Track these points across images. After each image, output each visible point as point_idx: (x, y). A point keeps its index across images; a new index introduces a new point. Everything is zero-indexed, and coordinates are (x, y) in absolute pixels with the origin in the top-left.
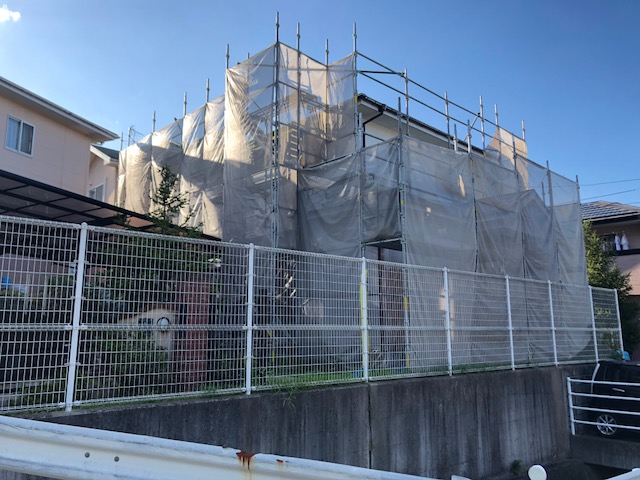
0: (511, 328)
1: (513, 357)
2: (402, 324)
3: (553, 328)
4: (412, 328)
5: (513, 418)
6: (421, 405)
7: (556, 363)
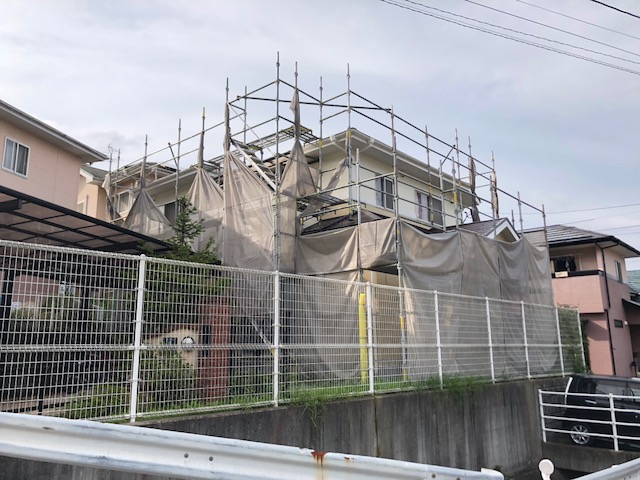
0: (490, 345)
1: (493, 371)
2: (399, 341)
3: (526, 344)
4: (408, 346)
5: (494, 428)
6: (418, 416)
7: (529, 376)
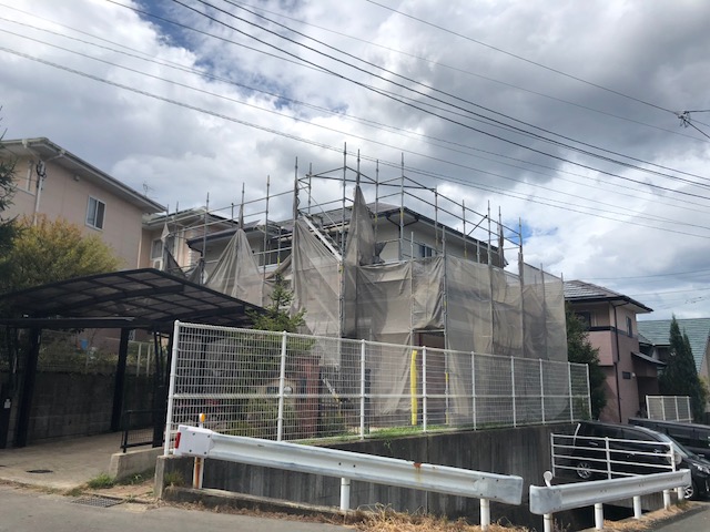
0: (514, 396)
1: (515, 417)
2: (443, 392)
3: (542, 395)
4: (451, 396)
5: (514, 462)
6: (457, 451)
7: (544, 422)
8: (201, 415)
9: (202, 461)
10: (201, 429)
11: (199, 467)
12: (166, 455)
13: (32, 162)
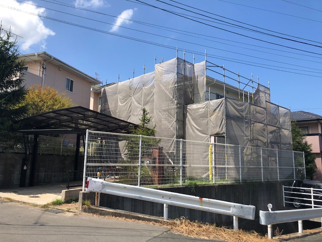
0: (262, 167)
1: (262, 177)
3: (278, 167)
4: (228, 166)
6: (231, 192)
7: (279, 180)
8: (98, 173)
9: (99, 194)
10: (98, 180)
11: (97, 197)
12: (83, 191)
13: (40, 63)
